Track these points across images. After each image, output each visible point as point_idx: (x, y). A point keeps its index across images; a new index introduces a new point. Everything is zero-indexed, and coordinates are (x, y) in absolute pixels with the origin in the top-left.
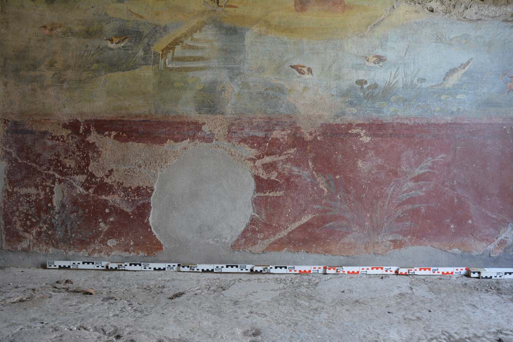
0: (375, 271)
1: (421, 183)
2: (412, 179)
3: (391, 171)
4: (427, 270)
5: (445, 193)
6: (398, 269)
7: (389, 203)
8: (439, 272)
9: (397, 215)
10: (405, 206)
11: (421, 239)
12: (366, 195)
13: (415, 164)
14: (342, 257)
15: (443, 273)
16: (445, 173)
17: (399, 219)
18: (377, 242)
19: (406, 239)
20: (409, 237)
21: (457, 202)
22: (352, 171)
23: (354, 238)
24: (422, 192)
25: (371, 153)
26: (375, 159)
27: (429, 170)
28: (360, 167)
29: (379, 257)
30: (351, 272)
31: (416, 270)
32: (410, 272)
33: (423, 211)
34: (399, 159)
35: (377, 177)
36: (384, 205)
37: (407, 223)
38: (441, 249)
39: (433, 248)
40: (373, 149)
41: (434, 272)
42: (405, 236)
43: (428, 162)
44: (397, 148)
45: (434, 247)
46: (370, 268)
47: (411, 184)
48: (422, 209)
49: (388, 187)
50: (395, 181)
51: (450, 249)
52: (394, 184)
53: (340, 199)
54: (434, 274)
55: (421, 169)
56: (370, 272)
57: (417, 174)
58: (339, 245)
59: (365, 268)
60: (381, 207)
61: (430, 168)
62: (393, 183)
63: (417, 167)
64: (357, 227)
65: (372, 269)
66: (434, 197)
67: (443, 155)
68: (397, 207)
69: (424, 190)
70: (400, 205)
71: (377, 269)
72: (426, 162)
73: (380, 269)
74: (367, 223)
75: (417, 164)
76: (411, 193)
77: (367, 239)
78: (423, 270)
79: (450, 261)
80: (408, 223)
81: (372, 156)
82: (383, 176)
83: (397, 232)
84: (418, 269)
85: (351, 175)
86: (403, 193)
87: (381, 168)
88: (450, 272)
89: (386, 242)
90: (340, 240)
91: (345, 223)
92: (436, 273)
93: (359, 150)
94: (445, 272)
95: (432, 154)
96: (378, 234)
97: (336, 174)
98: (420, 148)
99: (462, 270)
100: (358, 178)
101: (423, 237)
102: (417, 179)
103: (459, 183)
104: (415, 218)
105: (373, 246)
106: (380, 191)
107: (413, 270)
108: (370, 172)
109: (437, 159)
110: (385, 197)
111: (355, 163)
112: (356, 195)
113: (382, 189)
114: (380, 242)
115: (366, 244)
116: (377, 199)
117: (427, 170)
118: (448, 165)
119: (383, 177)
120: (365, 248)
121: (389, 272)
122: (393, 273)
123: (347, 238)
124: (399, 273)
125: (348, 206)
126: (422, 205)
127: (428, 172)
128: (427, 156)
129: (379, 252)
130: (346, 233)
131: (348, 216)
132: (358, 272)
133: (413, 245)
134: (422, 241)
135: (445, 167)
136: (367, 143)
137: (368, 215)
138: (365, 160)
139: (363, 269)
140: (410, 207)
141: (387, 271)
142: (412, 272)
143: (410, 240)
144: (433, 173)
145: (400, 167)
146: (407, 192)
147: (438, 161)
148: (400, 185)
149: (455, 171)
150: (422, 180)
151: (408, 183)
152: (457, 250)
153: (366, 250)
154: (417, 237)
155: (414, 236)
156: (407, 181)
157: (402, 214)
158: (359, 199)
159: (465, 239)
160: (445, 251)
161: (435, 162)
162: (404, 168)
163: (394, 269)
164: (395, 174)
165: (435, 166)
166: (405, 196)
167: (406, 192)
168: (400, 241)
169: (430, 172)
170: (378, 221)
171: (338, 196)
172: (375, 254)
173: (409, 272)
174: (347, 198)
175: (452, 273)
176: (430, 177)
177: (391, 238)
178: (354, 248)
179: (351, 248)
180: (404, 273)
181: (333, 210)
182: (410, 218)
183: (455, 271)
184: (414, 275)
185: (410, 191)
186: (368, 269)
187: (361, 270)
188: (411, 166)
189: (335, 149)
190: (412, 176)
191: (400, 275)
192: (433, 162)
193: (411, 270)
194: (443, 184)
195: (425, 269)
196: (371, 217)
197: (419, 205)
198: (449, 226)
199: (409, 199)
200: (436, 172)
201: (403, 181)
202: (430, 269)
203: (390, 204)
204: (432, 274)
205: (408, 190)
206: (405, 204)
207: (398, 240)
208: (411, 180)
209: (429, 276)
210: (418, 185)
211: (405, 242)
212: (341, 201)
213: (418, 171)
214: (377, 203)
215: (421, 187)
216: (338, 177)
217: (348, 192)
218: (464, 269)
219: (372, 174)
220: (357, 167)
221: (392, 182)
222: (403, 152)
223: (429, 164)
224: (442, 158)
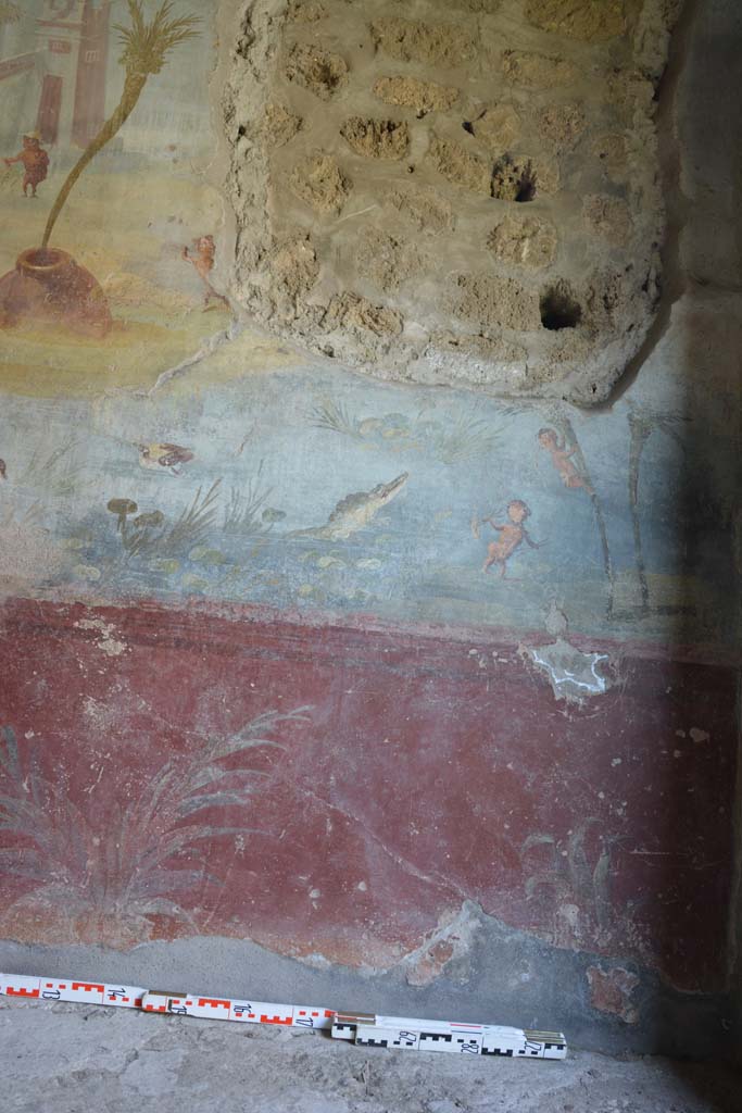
0: (82, 995)
1: (242, 772)
2: (222, 759)
3: (166, 734)
4: (221, 1006)
5: (301, 805)
6: (143, 994)
7: (153, 816)
8: (252, 1016)
9: (171, 849)
10: (195, 827)
11: (228, 919)
12: (94, 790)
13: (232, 722)
14: (13, 947)
15: (264, 1018)
16: (309, 754)
17: (176, 862)
18: (112, 916)
19: (189, 916)
20: (196, 910)
21: (333, 832)
22: (66, 724)
23: (50, 899)
24: (243, 796)
25: (122, 684)
26: (129, 698)
27: (266, 742)
28: (88, 716)
29: (112, 956)
30: (17, 990)
31: (189, 1003)
32: (174, 1006)
33: (240, 845)
34: (192, 705)
35: (128, 746)
36: (139, 821)
37: (195, 874)
38: (280, 953)
39: (256, 946)
40: (129, 673)
41: (239, 1015)
42: (187, 906)
43: (265, 721)
44: (189, 677)
45: (260, 944)
46: (69, 984)
47: (216, 773)
48: (239, 840)
49: (155, 775)
50: (175, 761)
51: (303, 953)
52: (171, 768)
53: (28, 791)
54: (239, 1019)
55: (246, 737)
56: (68, 994)
57: (233, 749)
58: (9, 911)
59: (56, 983)
60: (131, 823)
61: (270, 736)
62: (168, 765)
63: (235, 732)
64: (64, 870)
65: (75, 987)
66: (272, 813)
67: (307, 707)
68: (171, 830)
69: (248, 791)
70: (182, 824)
71: (88, 988)
72: (262, 720)
73: (94, 990)
74: (90, 863)
75: (237, 724)
76: (214, 796)
77: (85, 903)
78: (208, 1005)
79: (300, 986)
80: (199, 874)
81: (124, 689)
82: (144, 744)
83: (166, 895)
84: (196, 1002)
85: (64, 735)
86: (193, 794)
87: (144, 723)
88: (283, 1018)
89: (134, 918)
90: (14, 898)
91: (32, 854)
92: (245, 1017)
93: (93, 671)
94: (270, 1017)
95: (279, 702)
96: (117, 894)
97: (25, 727)
98: (249, 682)
99: (315, 1014)
100: (79, 744)
101: (233, 914)
102: (233, 761)
103: (341, 784)
104: (218, 861)
105: (100, 924)
106: (133, 784)
107: (183, 1002)
108: (112, 731)
109: (289, 716)
110: (143, 799)
111: (77, 706)
112: (71, 786)
113: (139, 777)
114: (118, 916)
115: (81, 917)
116: (123, 801)
117: (261, 742)
118: (318, 734)
119: (147, 748)
120: (78, 928)
121: (119, 1001)
122: (131, 1003)
123: (35, 895)
124: (144, 1006)
125: (46, 811)
126: (241, 830)
127: (261, 747)
128: (266, 704)
129: (114, 943)
130: (33, 881)
131: (44, 838)
132: (36, 993)
133: (205, 933)
134: (228, 925)
135: (310, 738)
136: (114, 658)
137: (96, 841)
138: (104, 701)
139: (49, 986)
140: (207, 831)
141: (113, 997)
142: (180, 1006)
143: (200, 919)
144: (277, 749)
145: (191, 725)
146: (202, 793)
147: (293, 722)
148: (186, 772)
149: (335, 751)
150: (248, 765)
151: (210, 769)
152: (321, 958)
153: (80, 935)
154: (218, 914)
155: (210, 910)
156: (208, 765)
157: (184, 847)
158: (76, 796)
159: (345, 930)
160: (289, 957)
161: (283, 721)
162: (202, 730)
163: (133, 993)
164: (178, 743)
165: (283, 733)
166: (198, 803)
167: (200, 791)
168: (173, 920)
169: (268, 747)
170: (120, 860)
171: (25, 785)
172: (101, 946)
173: (170, 1007)
174: (47, 792)
175: (289, 1021)
176: (267, 760)
177: (149, 908)
178: (50, 924)
179: (40, 924)
180: (156, 1007)
181: (7, 817)
182: (203, 859)
183: (297, 1016)
184: (183, 1014)
185: (213, 792)
186: (63, 987)
187: (43, 988)
188: (220, 728)
189: (34, 663)
190: (222, 753)
191: (145, 1011)
192: (278, 723)
193: (177, 1002)
194: (299, 781)
195: (214, 1004)
196: (102, 848)
197: (232, 830)
198: (304, 893)
199: (209, 811)
200: (285, 748)
201: (195, 763)
202: (227, 1005)
203: (157, 818)
204: (233, 1017)
205: (206, 786)
206: (195, 823)
207: (166, 916)
208: (216, 761)
209: (222, 1024)
210: (235, 777)
211: (185, 923)
212: (30, 797)
213: (237, 742)
214: (123, 811)
215: (242, 784)
216: (29, 735)
217: (51, 777)
218: (322, 1012)
219: (119, 738)
220: (81, 716)
221: (166, 762)
222: (205, 689)
223: (268, 725)
224: (305, 714)
